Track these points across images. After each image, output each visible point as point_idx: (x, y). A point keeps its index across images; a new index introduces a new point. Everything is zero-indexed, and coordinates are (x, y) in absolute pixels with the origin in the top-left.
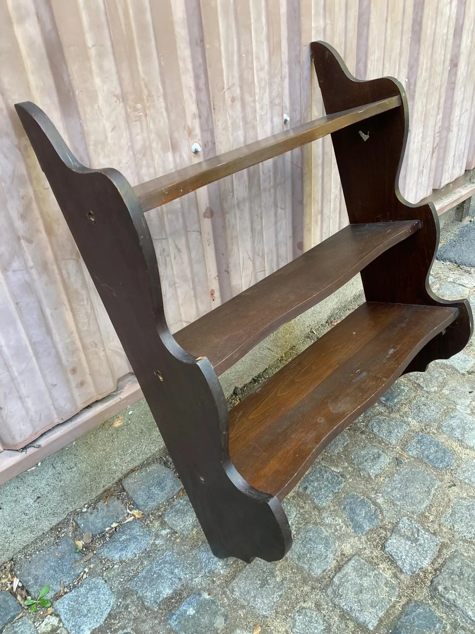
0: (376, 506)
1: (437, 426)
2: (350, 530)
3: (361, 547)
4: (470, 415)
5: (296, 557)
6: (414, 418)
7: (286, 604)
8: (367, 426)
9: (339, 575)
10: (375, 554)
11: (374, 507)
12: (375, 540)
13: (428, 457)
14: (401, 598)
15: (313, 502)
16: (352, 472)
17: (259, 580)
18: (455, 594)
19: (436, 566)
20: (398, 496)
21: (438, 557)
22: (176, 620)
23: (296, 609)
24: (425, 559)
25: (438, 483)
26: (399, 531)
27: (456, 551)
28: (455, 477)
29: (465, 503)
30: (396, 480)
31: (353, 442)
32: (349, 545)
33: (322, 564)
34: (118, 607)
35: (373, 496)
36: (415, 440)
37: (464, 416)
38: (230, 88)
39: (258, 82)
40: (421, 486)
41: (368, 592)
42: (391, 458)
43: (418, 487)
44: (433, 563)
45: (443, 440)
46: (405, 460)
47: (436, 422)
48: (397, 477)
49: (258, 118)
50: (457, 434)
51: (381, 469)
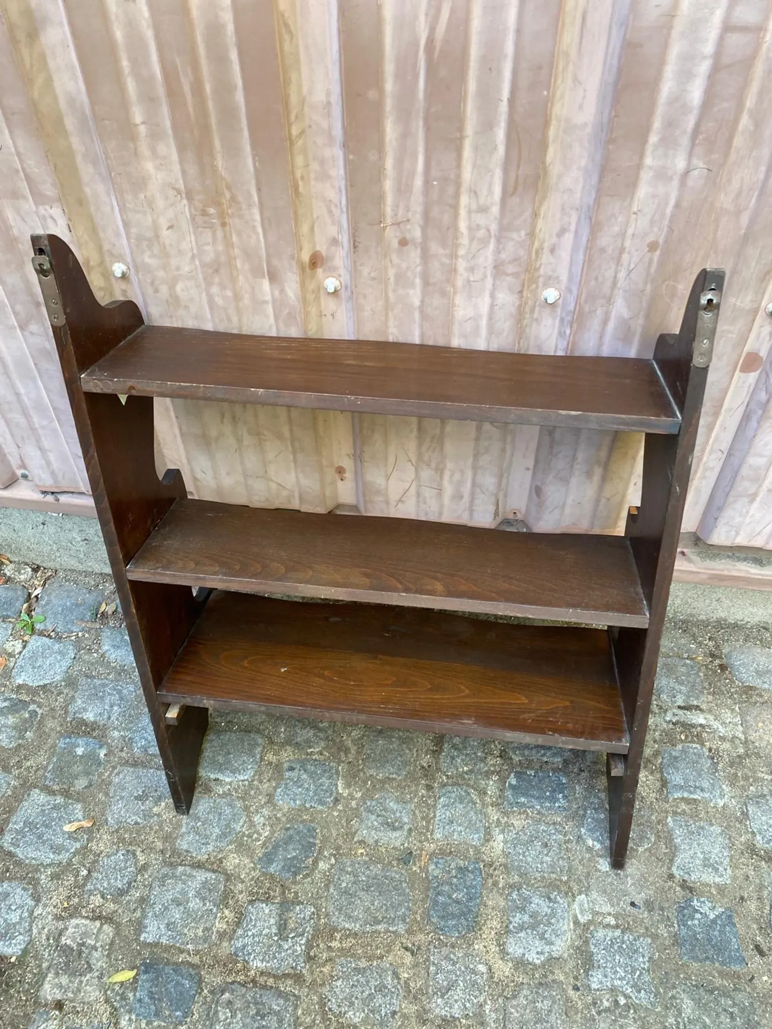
0: (313, 864)
1: (515, 883)
2: (260, 853)
3: (242, 877)
4: (576, 922)
6: (505, 842)
7: (131, 835)
8: (444, 785)
9: (188, 870)
10: (240, 897)
11: (311, 862)
12: (260, 888)
13: (439, 894)
14: (196, 955)
15: (275, 788)
16: (351, 809)
17: (143, 792)
18: (227, 1018)
19: (262, 980)
20: (344, 885)
21: (275, 976)
22: (65, 744)
23: (130, 848)
24: (262, 961)
25: (401, 928)
26: (289, 910)
27: (298, 998)
28: (429, 949)
29: (389, 980)
30: (371, 870)
31: (404, 784)
32: (237, 861)
33: (195, 845)
34: (56, 686)
35: (326, 853)
36: (461, 863)
37: (566, 915)
38: (398, 224)
39: (470, 228)
40: (382, 907)
41: (184, 913)
42: (406, 845)
43: (376, 903)
44: (262, 973)
45: (490, 903)
46: (415, 865)
47: (521, 877)
48: (377, 869)
49: (459, 283)
50: (517, 919)
51: (376, 842)
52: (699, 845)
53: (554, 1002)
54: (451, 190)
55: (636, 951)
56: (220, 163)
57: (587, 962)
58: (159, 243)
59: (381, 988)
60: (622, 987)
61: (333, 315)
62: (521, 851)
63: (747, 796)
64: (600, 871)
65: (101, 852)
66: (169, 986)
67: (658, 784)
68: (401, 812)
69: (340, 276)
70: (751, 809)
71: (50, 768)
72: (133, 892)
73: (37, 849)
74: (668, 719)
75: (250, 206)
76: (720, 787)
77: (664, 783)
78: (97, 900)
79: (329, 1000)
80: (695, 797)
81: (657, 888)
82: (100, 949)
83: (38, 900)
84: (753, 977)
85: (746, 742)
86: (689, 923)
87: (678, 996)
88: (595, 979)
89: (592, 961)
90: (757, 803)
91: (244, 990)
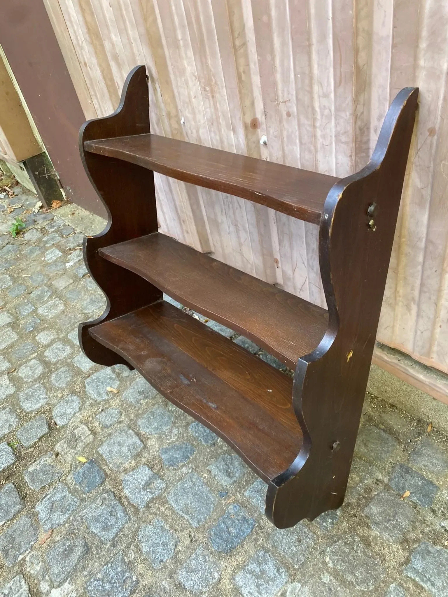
0: (181, 466)
1: (267, 547)
2: (165, 446)
3: (150, 451)
5: (153, 410)
7: (126, 405)
9: (133, 433)
10: (143, 459)
12: (153, 461)
13: (224, 522)
14: (110, 470)
15: (193, 422)
16: (217, 453)
17: (143, 391)
18: (99, 504)
19: (123, 500)
20: (186, 485)
21: (129, 502)
23: (122, 411)
24: (130, 492)
25: (195, 524)
26: (155, 479)
27: (130, 519)
28: (199, 545)
29: (171, 544)
30: (203, 487)
32: (154, 443)
33: (144, 425)
35: (190, 465)
36: (247, 516)
37: (281, 586)
38: (285, 102)
39: (320, 108)
40: (194, 508)
41: (118, 450)
42: (228, 487)
43: (193, 504)
44: (126, 497)
45: (246, 547)
46: (225, 500)
47: (272, 547)
48: (206, 489)
49: (318, 145)
50: (253, 566)
51: (215, 476)
54: (307, 82)
56: (209, 61)
58: (191, 105)
59: (164, 544)
62: (283, 533)
64: (321, 579)
65: (112, 406)
66: (92, 475)
67: (403, 559)
68: (238, 470)
72: (110, 429)
73: (93, 390)
74: (443, 524)
75: (222, 86)
77: (407, 561)
78: (96, 424)
79: (141, 531)
80: (424, 585)
82: (83, 443)
83: (80, 410)
91: (114, 498)
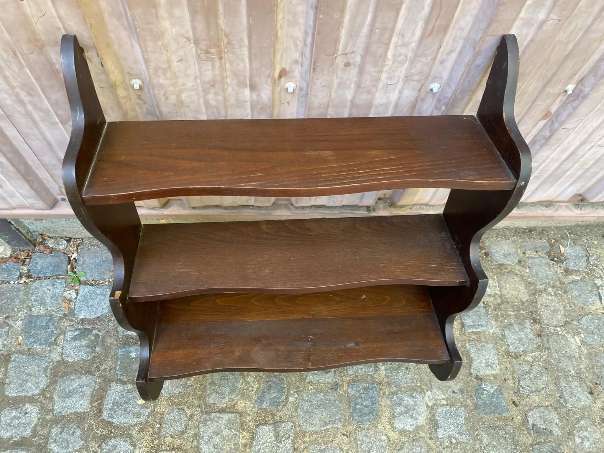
0: (286, 399)
1: (394, 391)
2: (255, 397)
3: (248, 413)
4: (428, 406)
5: (210, 381)
6: (386, 370)
7: (178, 399)
9: (218, 414)
10: (250, 424)
11: (284, 398)
12: (260, 417)
13: (356, 404)
20: (305, 408)
22: (123, 352)
23: (180, 407)
25: (340, 425)
26: (278, 427)
28: (356, 433)
30: (318, 397)
32: (243, 404)
33: (217, 399)
34: (106, 317)
35: (291, 392)
36: (365, 385)
37: (422, 404)
38: (346, 54)
39: (394, 56)
40: (327, 416)
41: (221, 438)
42: (334, 380)
43: (324, 414)
45: (383, 404)
46: (341, 390)
47: (397, 387)
48: (321, 396)
49: (380, 86)
50: (398, 410)
51: (318, 381)
52: (483, 355)
53: (421, 448)
54: (387, 35)
55: (458, 415)
56: (222, 21)
57: (434, 424)
58: (171, 71)
60: (453, 435)
61: (288, 103)
62: (395, 374)
63: (504, 325)
65: (164, 412)
67: (460, 326)
69: (296, 81)
70: (507, 332)
71: (118, 367)
72: (189, 431)
73: (126, 418)
75: (241, 46)
76: (491, 323)
77: (463, 325)
78: (169, 440)
80: (479, 330)
81: (464, 381)
83: (135, 446)
84: (513, 418)
85: (501, 296)
86: (481, 397)
87: (480, 434)
88: (440, 433)
89: (437, 424)
90: (509, 328)
